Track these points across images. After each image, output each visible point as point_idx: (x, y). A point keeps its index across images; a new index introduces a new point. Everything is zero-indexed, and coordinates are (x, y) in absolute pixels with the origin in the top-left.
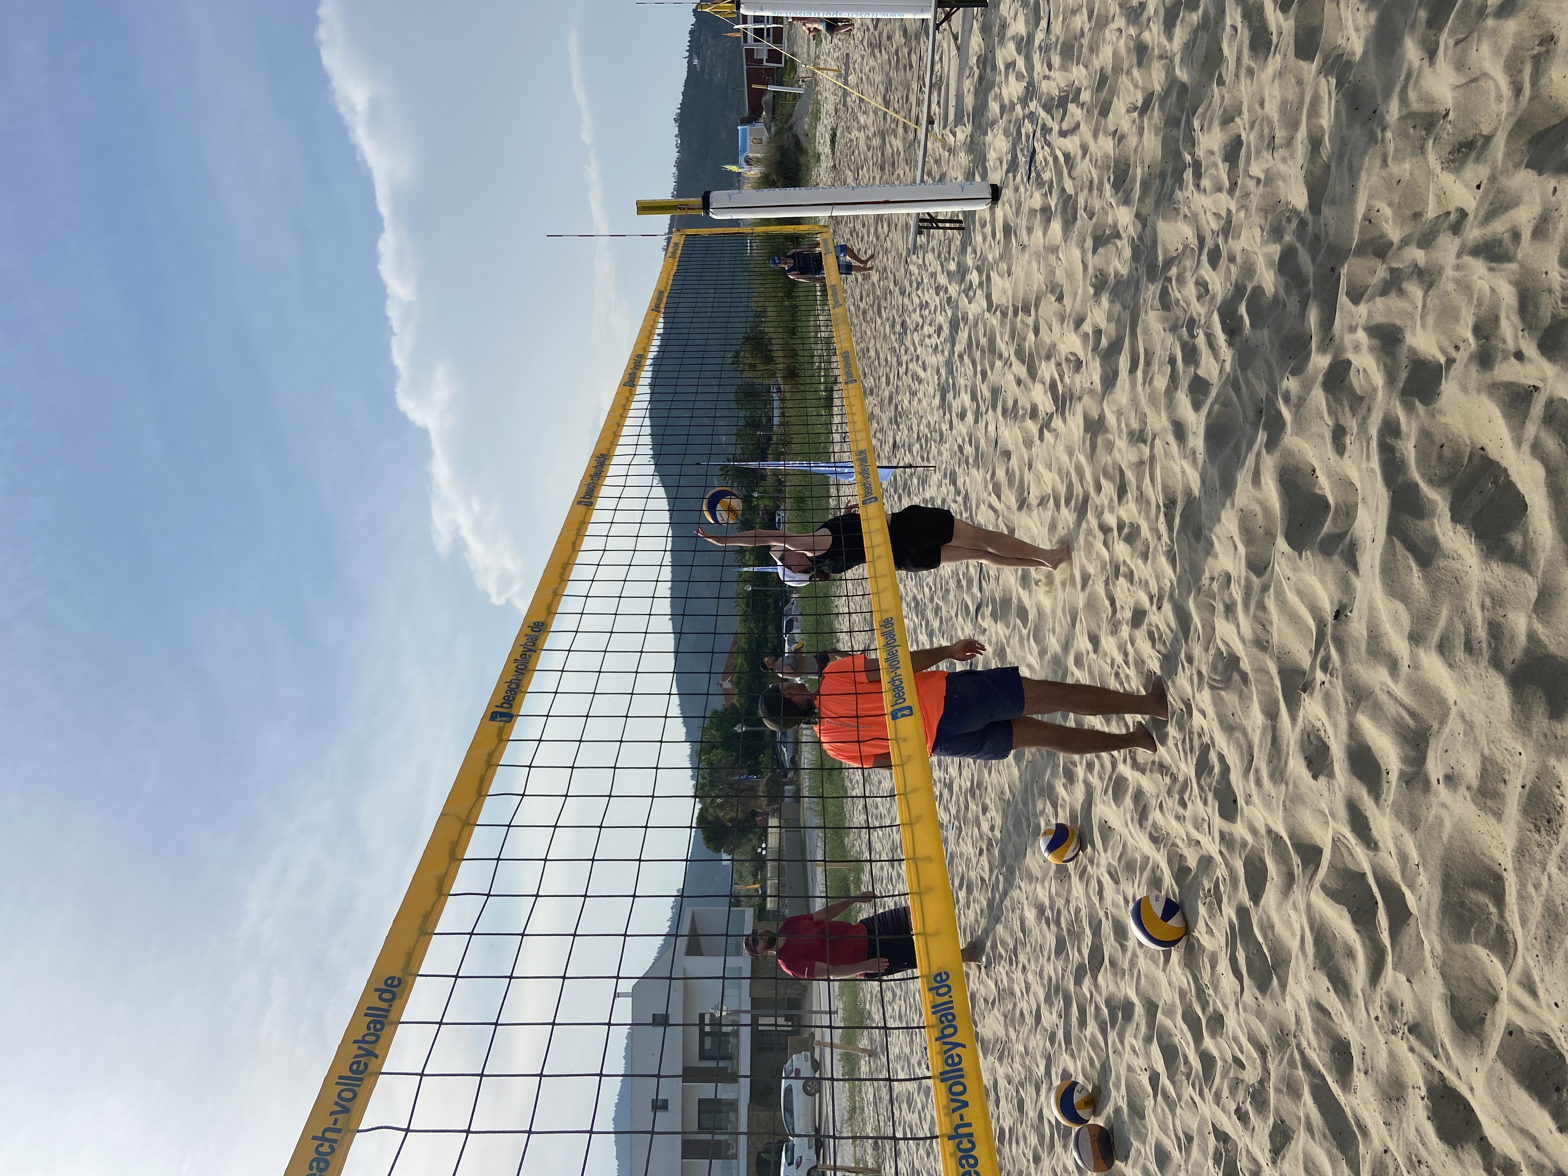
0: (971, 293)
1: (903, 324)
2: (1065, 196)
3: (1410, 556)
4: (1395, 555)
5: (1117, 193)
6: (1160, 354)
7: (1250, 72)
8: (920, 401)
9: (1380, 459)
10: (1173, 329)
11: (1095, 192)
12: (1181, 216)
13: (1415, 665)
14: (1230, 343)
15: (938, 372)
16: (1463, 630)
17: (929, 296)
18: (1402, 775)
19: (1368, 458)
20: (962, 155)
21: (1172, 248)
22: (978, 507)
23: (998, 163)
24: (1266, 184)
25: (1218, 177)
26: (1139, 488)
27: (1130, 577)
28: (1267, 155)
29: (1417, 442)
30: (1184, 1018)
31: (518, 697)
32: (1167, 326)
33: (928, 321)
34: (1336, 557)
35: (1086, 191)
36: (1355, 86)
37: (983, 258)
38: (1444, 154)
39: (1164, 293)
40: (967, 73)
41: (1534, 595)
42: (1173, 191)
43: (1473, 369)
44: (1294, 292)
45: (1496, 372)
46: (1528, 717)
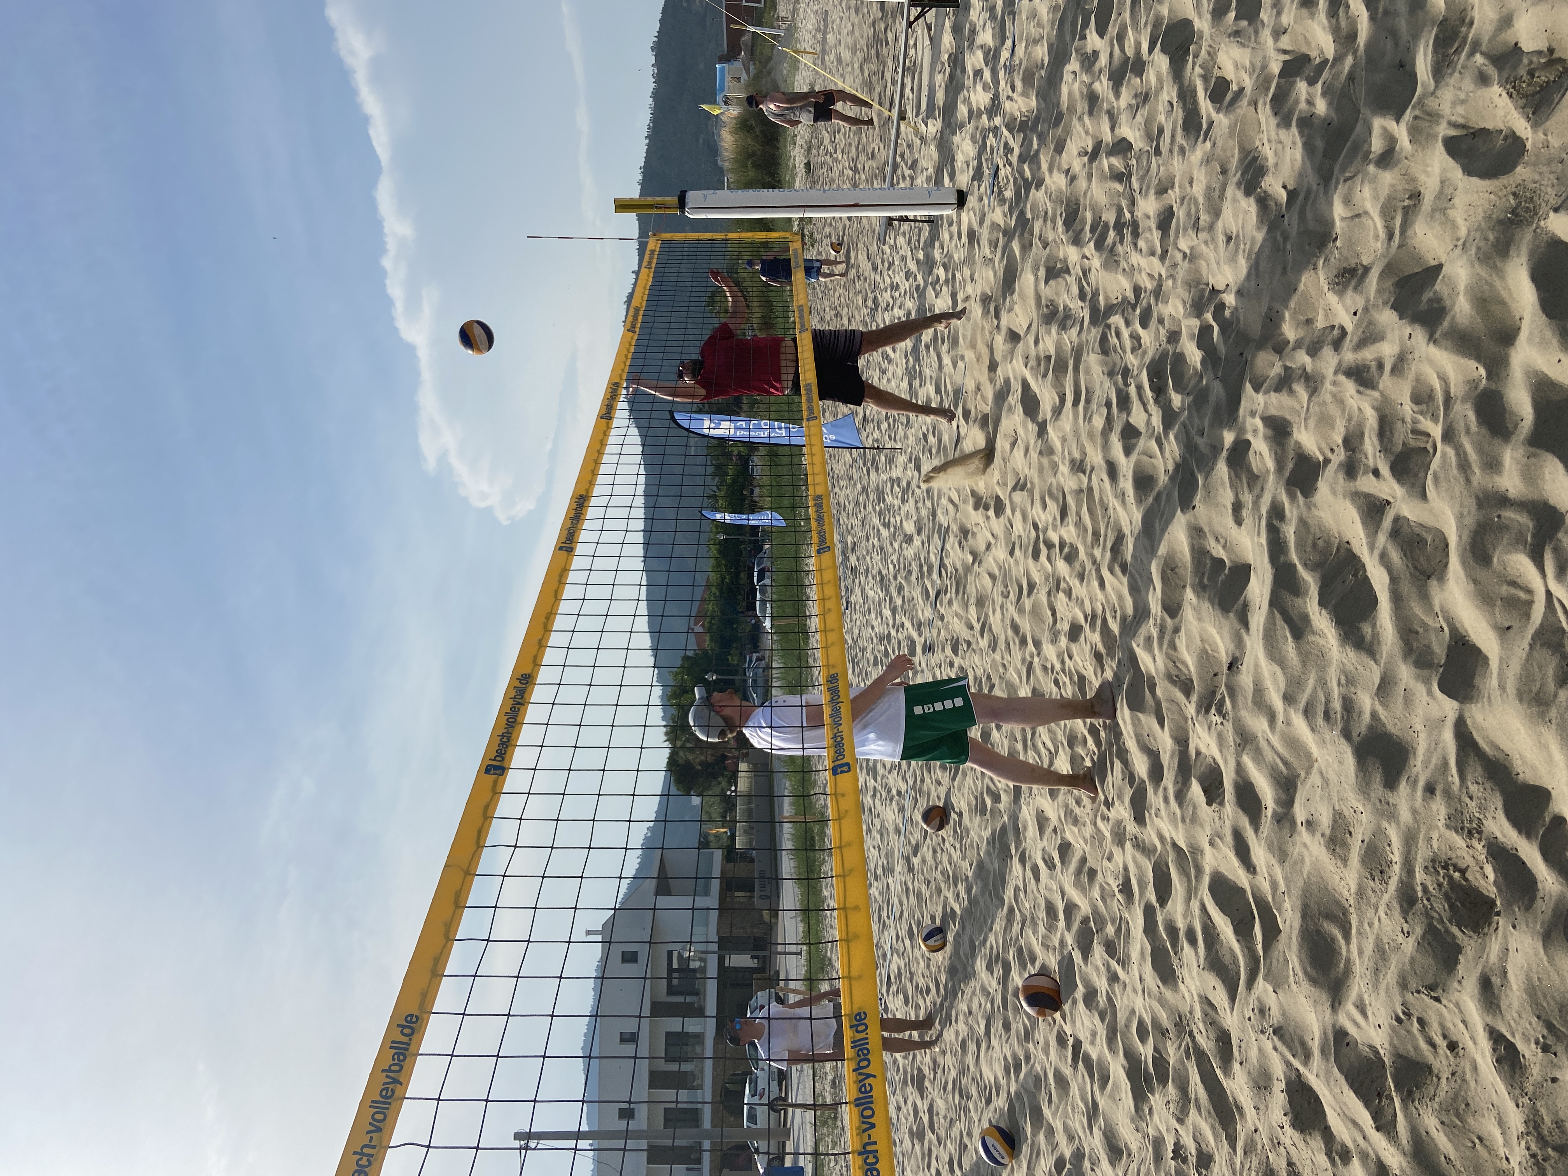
0: (938, 287)
1: (875, 300)
2: (1023, 220)
3: (1286, 627)
4: (1275, 624)
5: (1067, 231)
6: (1099, 395)
7: (1182, 151)
8: (889, 380)
9: (1267, 538)
10: (1111, 374)
11: (1049, 223)
12: (1121, 268)
13: (1288, 722)
14: (1156, 401)
15: (906, 356)
16: (1323, 700)
17: (899, 278)
18: (1275, 813)
19: (1259, 534)
20: (933, 147)
21: (1112, 296)
22: (939, 498)
23: (965, 166)
24: (1190, 261)
25: (1152, 241)
26: (1078, 514)
27: (1069, 593)
28: (1192, 234)
29: (1297, 528)
31: (509, 749)
32: (1106, 371)
33: (898, 303)
34: (1232, 615)
35: (1041, 221)
36: (1265, 192)
37: (949, 256)
38: (1331, 276)
39: (1104, 339)
40: (939, 68)
41: (1377, 681)
42: (1114, 244)
43: (1341, 476)
44: (1210, 367)
45: (1358, 483)
46: (1368, 784)
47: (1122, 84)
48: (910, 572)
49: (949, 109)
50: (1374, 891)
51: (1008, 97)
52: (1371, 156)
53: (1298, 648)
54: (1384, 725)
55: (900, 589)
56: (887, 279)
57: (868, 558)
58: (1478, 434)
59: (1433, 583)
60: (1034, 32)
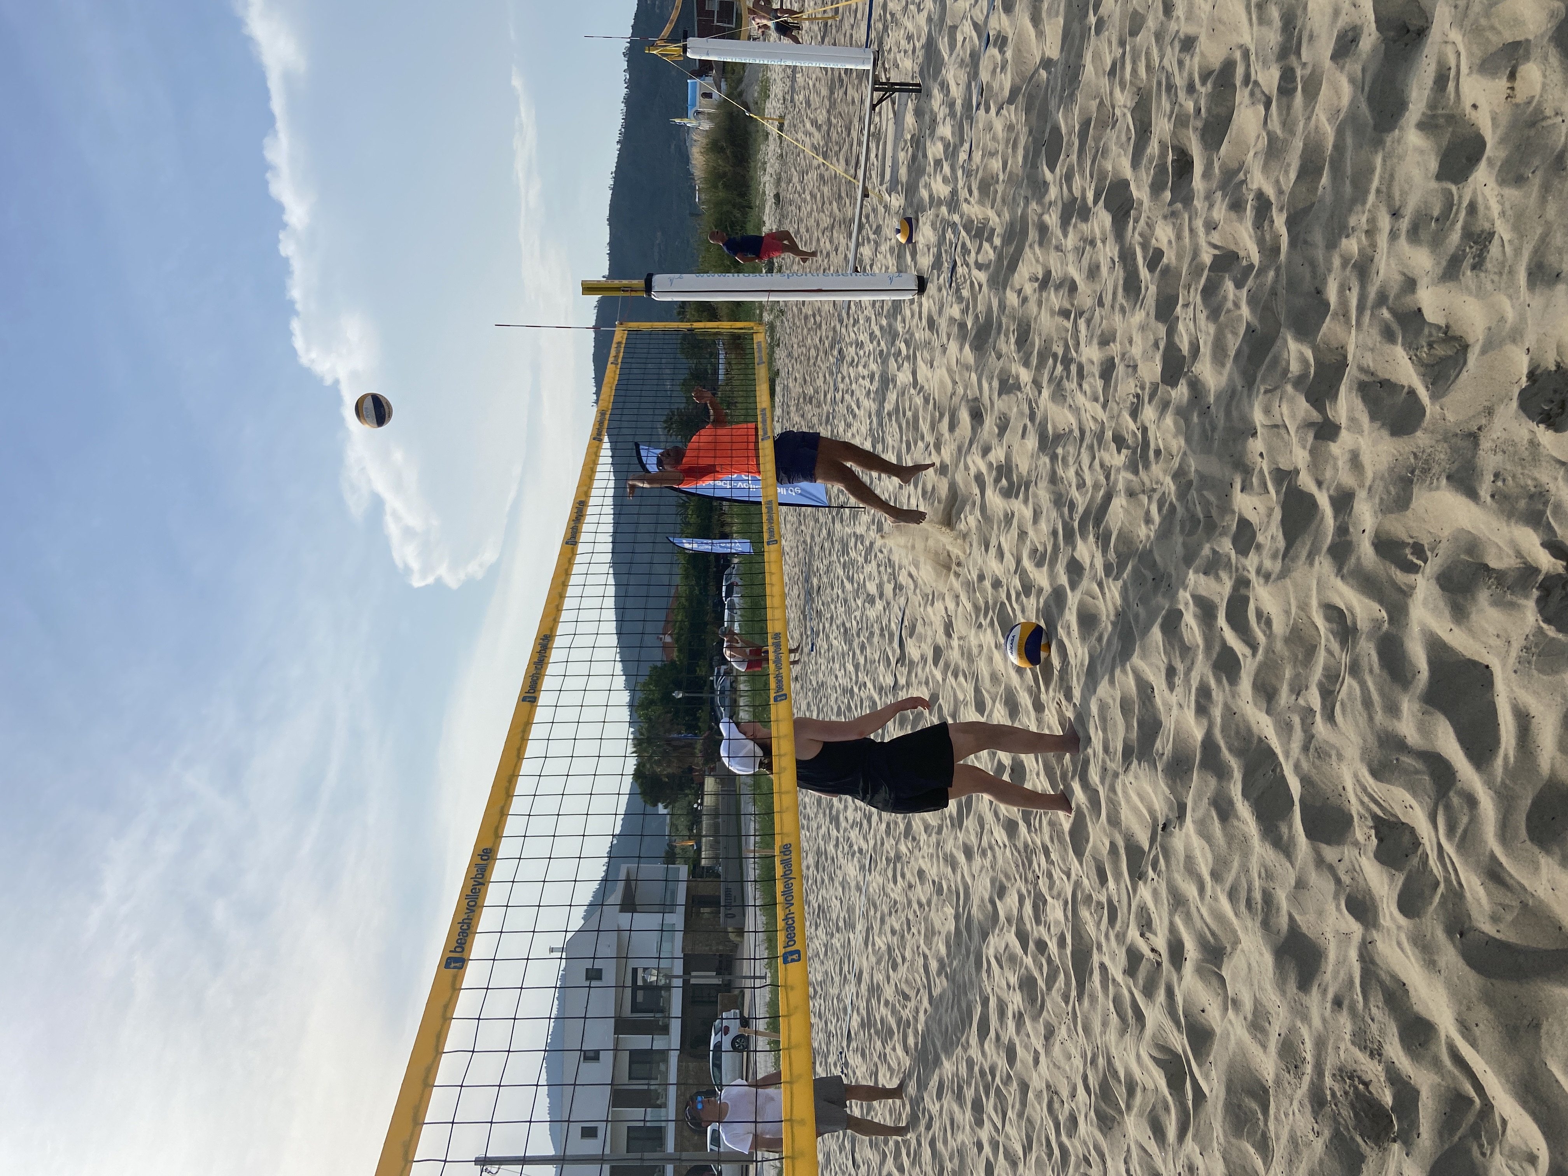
0: (900, 361)
1: (841, 352)
6: (1046, 520)
10: (1058, 504)
11: (1002, 336)
16: (1246, 887)
20: (896, 221)
21: (1059, 425)
22: (900, 569)
29: (1223, 711)
31: (469, 939)
40: (902, 144)
41: (1293, 883)
46: (1284, 982)
47: (1069, 224)
48: (872, 634)
49: (911, 190)
50: (1289, 1083)
51: (966, 200)
52: (1290, 375)
53: (1224, 829)
55: (863, 648)
56: (852, 334)
57: (833, 607)
58: (1380, 675)
60: (991, 146)
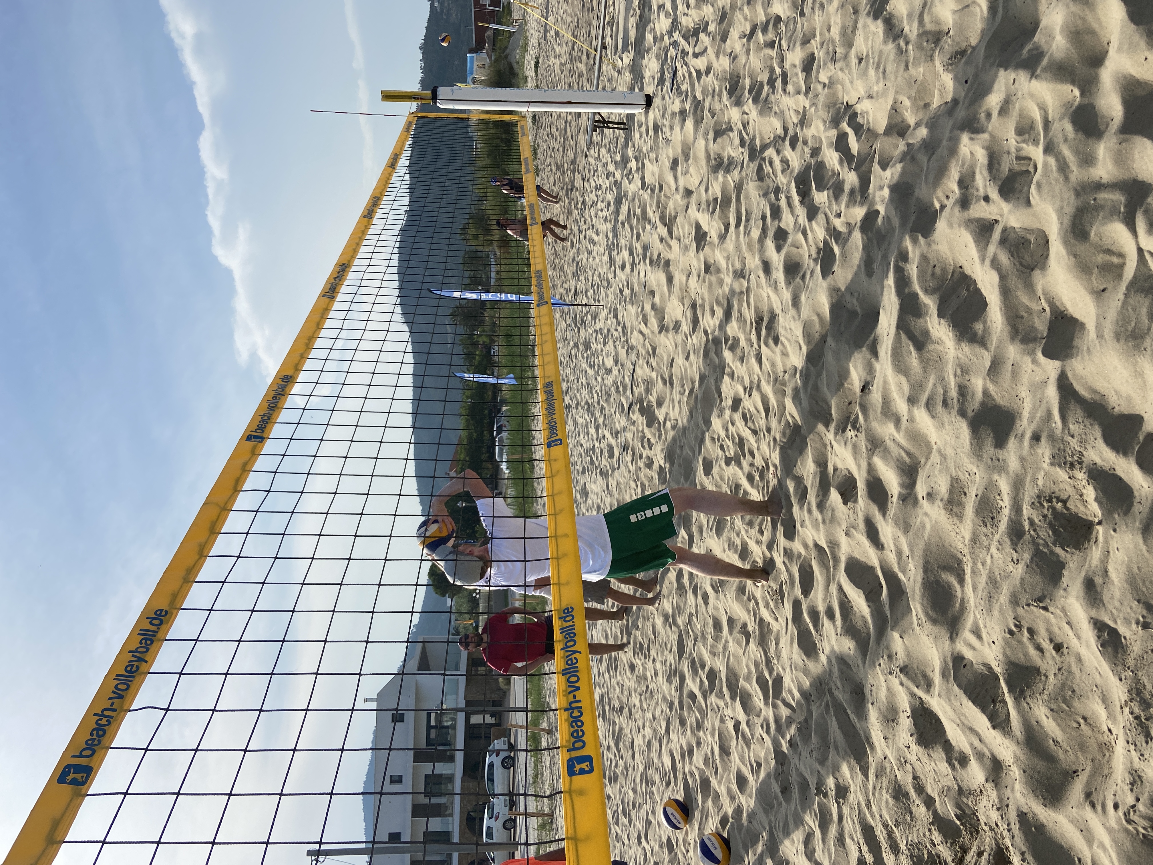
0: (631, 177)
1: (584, 202)
2: (696, 101)
3: (910, 343)
4: (901, 343)
5: (731, 99)
6: (756, 213)
8: (594, 258)
9: (894, 277)
10: (765, 195)
11: (716, 97)
12: (773, 113)
13: (911, 419)
14: (802, 203)
15: (607, 236)
16: (942, 392)
17: (602, 180)
18: (900, 495)
19: (887, 278)
20: (627, 74)
21: (766, 137)
22: (632, 333)
23: (651, 79)
24: (829, 87)
25: (798, 83)
26: (740, 311)
27: (732, 375)
28: (830, 66)
29: (919, 264)
30: (757, 682)
31: (268, 426)
32: (761, 193)
33: (601, 199)
34: (864, 349)
35: (710, 97)
36: (890, 13)
37: (640, 150)
38: (946, 60)
39: (760, 169)
40: (631, 13)
41: (988, 364)
42: (768, 95)
43: (957, 210)
44: (846, 164)
45: (971, 211)
46: (981, 448)
48: (610, 395)
50: (986, 535)
53: (920, 358)
54: (994, 400)
58: (1075, 139)
59: (1037, 272)
